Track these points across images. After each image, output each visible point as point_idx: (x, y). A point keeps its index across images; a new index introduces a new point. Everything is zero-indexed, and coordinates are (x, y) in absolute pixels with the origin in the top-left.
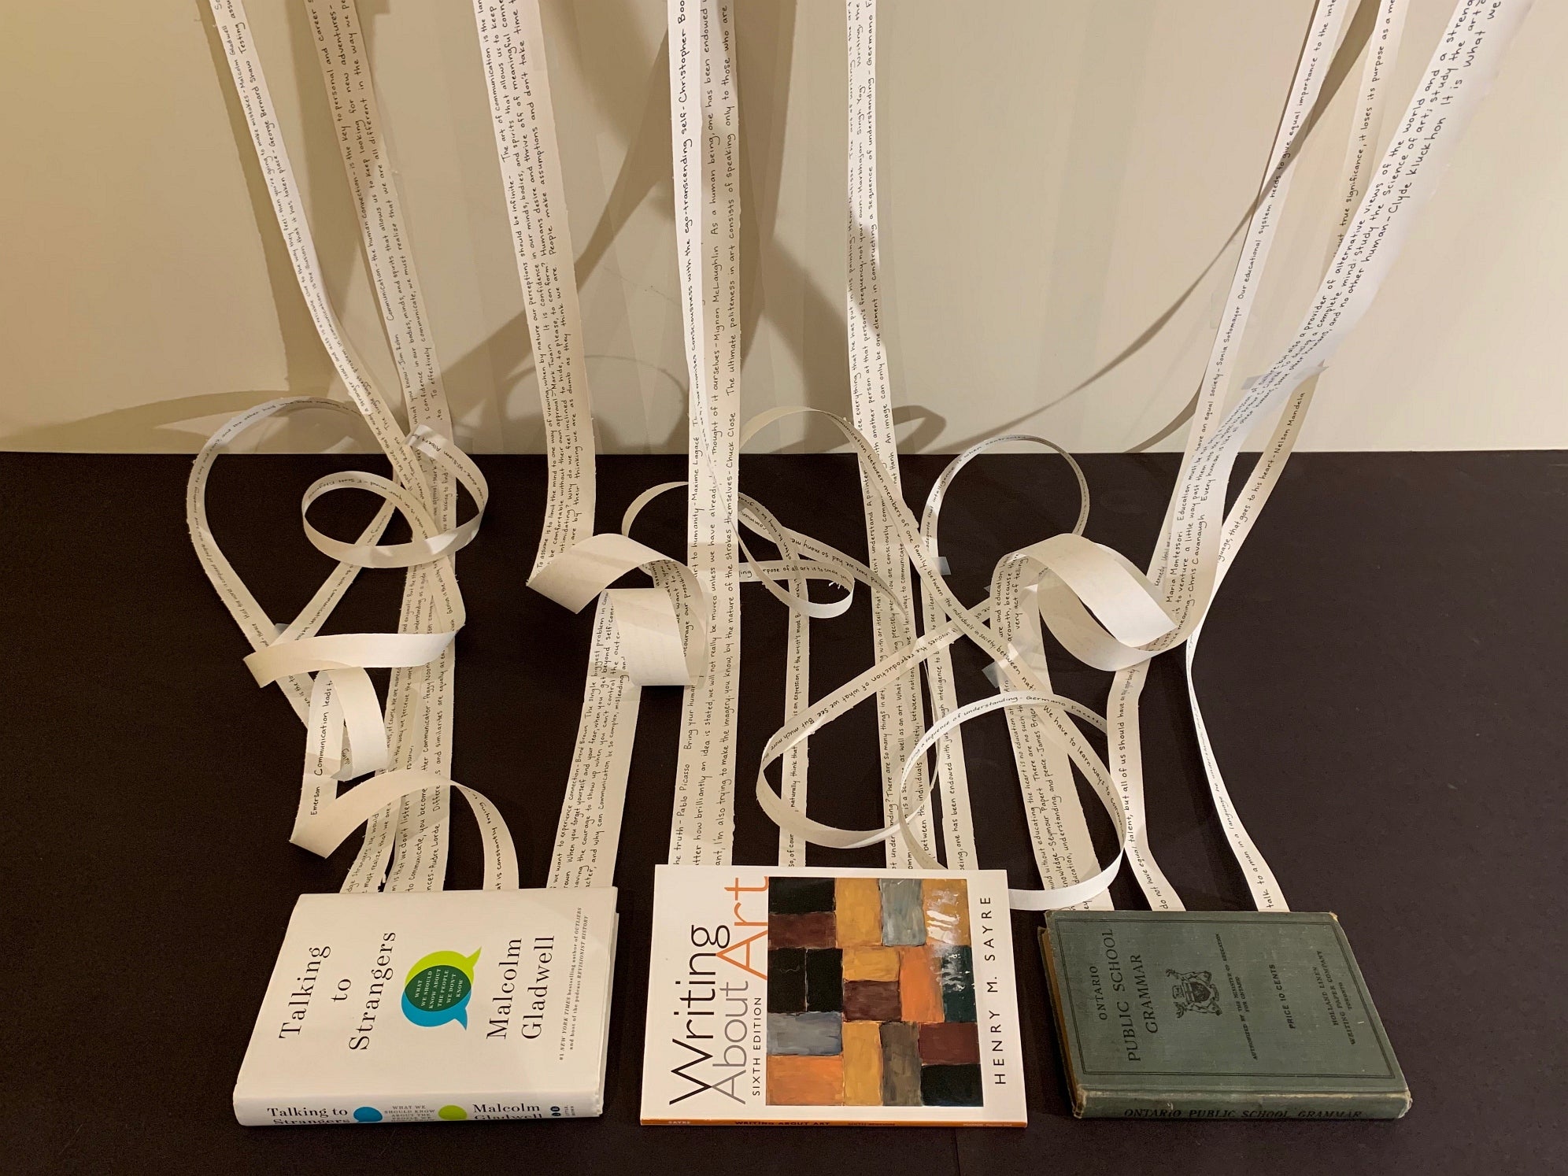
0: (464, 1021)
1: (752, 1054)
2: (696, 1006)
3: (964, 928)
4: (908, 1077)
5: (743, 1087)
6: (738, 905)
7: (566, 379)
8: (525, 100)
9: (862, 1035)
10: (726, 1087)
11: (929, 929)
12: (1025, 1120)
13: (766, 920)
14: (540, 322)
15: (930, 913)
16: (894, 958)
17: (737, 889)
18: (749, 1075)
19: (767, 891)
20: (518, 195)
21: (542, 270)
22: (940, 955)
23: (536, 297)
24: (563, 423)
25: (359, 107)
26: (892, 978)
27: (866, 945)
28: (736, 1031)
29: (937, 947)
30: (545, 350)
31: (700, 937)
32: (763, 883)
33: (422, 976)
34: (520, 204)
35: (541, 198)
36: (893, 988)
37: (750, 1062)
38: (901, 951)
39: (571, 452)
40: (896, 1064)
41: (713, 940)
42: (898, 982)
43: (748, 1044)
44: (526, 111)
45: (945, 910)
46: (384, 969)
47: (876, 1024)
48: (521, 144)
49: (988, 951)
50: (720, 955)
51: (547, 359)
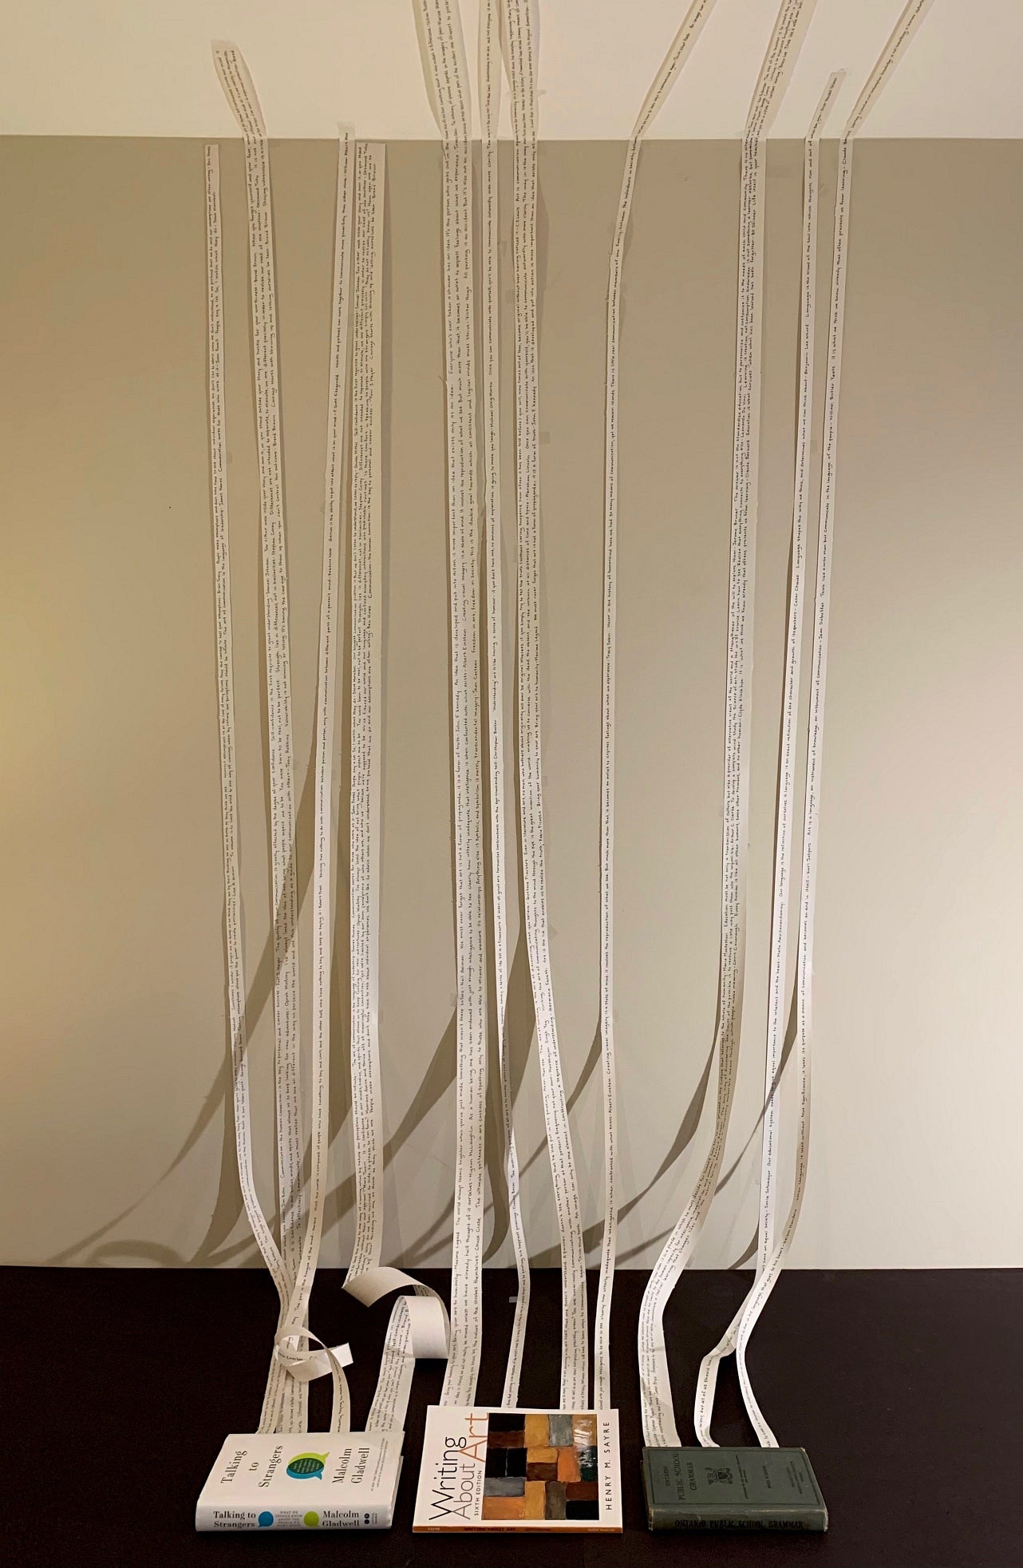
0: (320, 1477)
1: (475, 1496)
2: (445, 1475)
3: (594, 1437)
4: (558, 1505)
5: (470, 1511)
6: (472, 1427)
7: (371, 1181)
8: (366, 1038)
9: (536, 1489)
10: (461, 1512)
11: (575, 1438)
12: (620, 1525)
13: (487, 1435)
14: (361, 1150)
15: (576, 1431)
16: (556, 1452)
17: (471, 1419)
18: (473, 1507)
19: (488, 1421)
20: (358, 1082)
21: (365, 1121)
22: (581, 1451)
23: (361, 1136)
24: (367, 1208)
25: (291, 1056)
26: (554, 1461)
27: (541, 1446)
28: (467, 1486)
29: (578, 1446)
30: (362, 1165)
31: (450, 1443)
32: (486, 1416)
33: (298, 1462)
34: (358, 1087)
35: (368, 1084)
36: (554, 1466)
37: (474, 1501)
38: (558, 1448)
39: (370, 1225)
40: (553, 1500)
41: (457, 1444)
42: (556, 1464)
43: (473, 1493)
44: (366, 1042)
45: (584, 1429)
46: (276, 1459)
47: (543, 1482)
48: (362, 1058)
49: (606, 1448)
50: (460, 1451)
51: (363, 1170)
